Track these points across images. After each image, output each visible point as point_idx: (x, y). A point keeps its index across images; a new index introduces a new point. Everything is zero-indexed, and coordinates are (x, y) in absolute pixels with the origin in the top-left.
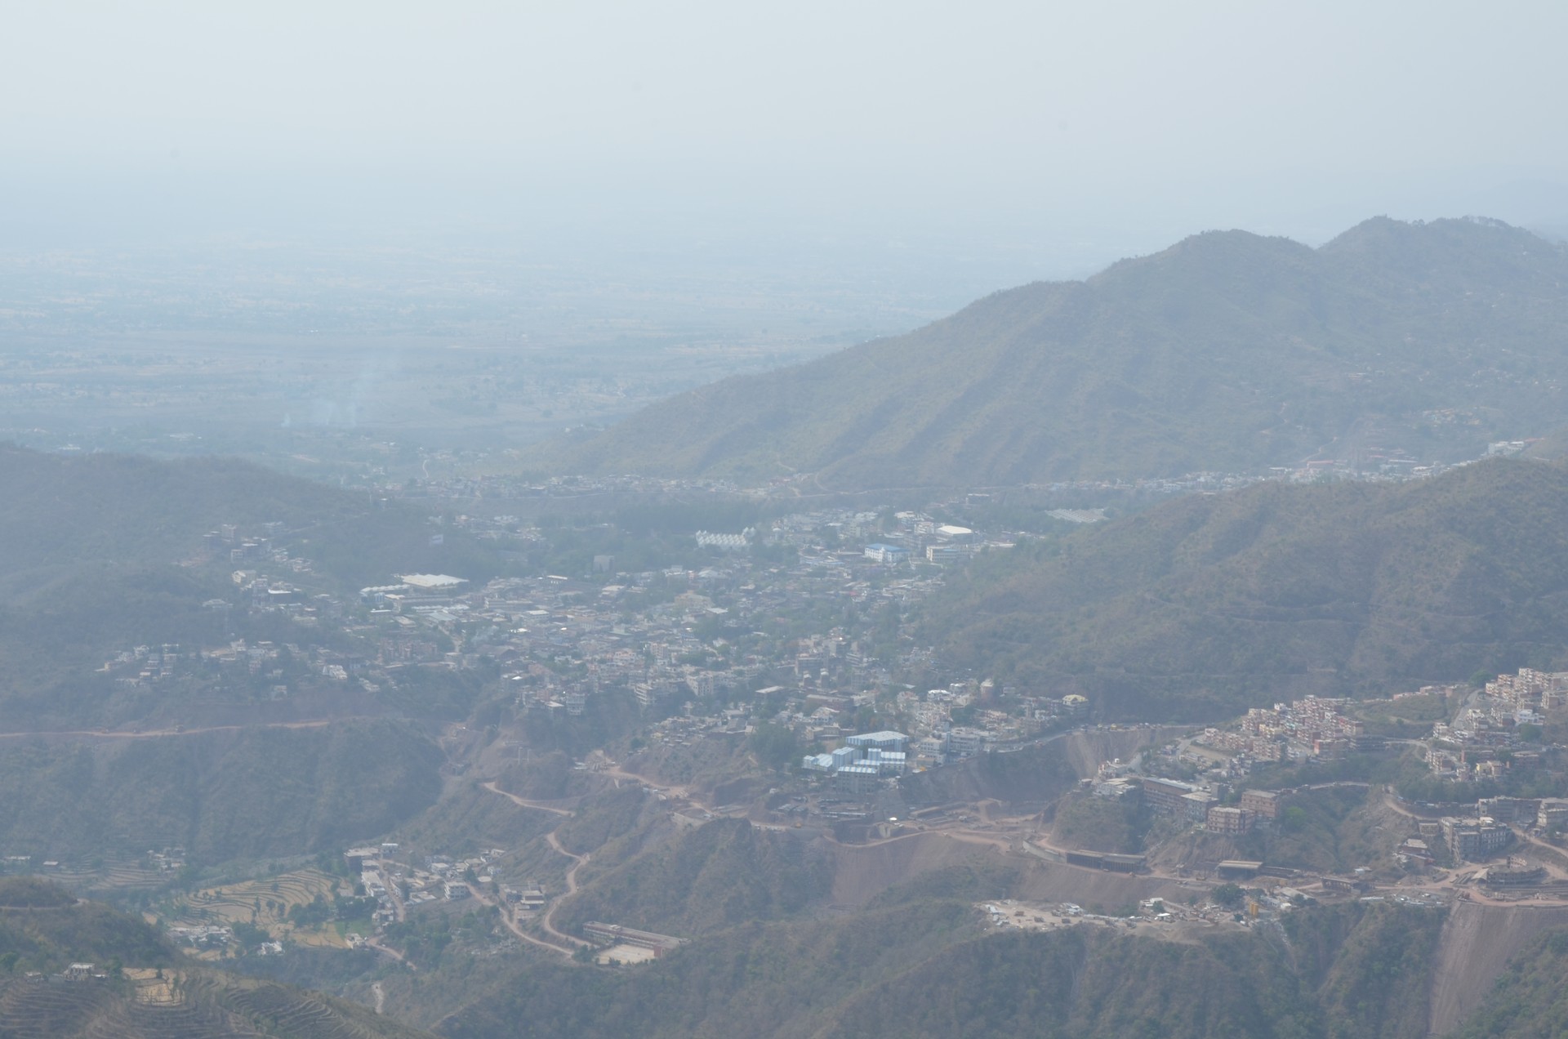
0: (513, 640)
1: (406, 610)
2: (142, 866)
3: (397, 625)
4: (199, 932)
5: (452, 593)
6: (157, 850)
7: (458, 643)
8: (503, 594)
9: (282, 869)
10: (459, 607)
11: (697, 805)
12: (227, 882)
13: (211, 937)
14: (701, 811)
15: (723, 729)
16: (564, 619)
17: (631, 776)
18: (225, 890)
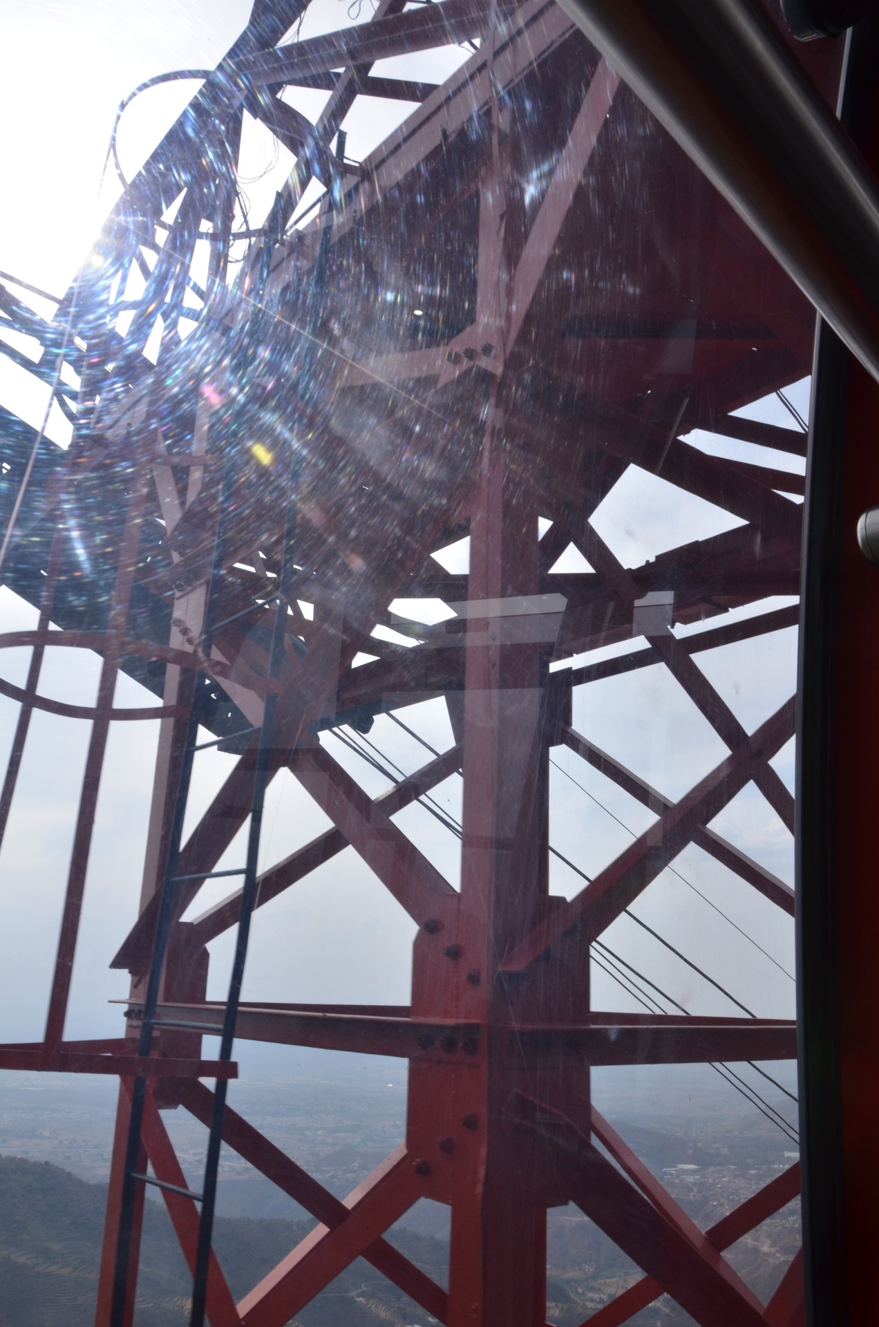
0: (716, 1189)
1: (677, 1177)
2: (580, 1269)
3: (674, 1182)
4: (597, 1296)
5: (694, 1172)
6: (586, 1264)
7: (695, 1190)
8: (713, 1172)
9: (629, 1274)
10: (697, 1177)
11: (778, 1255)
12: (608, 1278)
13: (600, 1298)
14: (779, 1258)
15: (787, 1225)
16: (734, 1182)
17: (755, 1243)
18: (607, 1281)
